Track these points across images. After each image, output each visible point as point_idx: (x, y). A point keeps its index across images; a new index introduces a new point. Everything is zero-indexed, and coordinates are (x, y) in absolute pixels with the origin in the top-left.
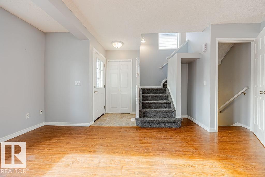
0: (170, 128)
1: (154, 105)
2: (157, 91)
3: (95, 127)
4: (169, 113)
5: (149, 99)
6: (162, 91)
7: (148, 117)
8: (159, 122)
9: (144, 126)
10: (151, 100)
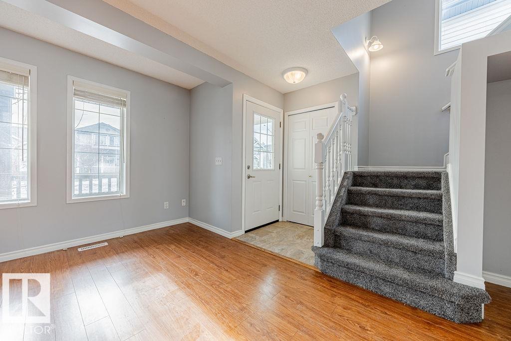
0: (414, 309)
1: (379, 221)
2: (406, 181)
3: (241, 243)
4: (426, 258)
5: (371, 201)
6: (423, 182)
7: (349, 251)
8: (373, 276)
9: (329, 272)
10: (377, 206)
